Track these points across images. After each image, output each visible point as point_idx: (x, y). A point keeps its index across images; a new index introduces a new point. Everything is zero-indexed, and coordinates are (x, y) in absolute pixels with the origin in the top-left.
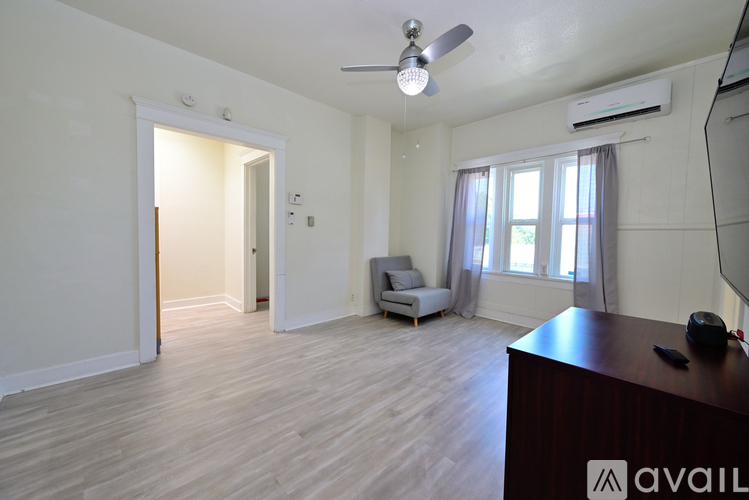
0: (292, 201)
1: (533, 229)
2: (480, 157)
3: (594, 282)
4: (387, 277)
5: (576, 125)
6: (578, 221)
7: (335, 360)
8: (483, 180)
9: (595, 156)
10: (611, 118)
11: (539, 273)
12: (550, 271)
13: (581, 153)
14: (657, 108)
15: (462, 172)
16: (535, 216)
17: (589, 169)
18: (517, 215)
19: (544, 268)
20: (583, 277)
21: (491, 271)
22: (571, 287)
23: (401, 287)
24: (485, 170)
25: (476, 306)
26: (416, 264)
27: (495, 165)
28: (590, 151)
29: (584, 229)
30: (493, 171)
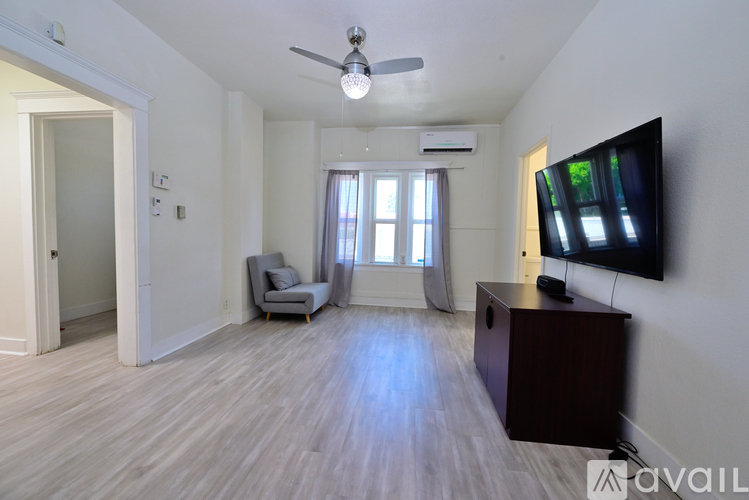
0: (157, 184)
1: (392, 227)
2: (351, 161)
3: (436, 266)
4: (268, 276)
5: (425, 150)
6: (426, 222)
7: (264, 374)
8: (354, 182)
9: (436, 175)
10: (446, 150)
11: (399, 262)
12: (407, 261)
13: (427, 171)
14: (470, 150)
15: (333, 173)
16: (393, 216)
17: (432, 183)
18: (379, 215)
19: (403, 258)
20: (429, 263)
21: (361, 262)
22: (421, 271)
23: (285, 286)
24: (355, 173)
25: (350, 295)
26: (289, 261)
27: (363, 171)
28: (433, 171)
29: (430, 227)
30: (361, 174)
